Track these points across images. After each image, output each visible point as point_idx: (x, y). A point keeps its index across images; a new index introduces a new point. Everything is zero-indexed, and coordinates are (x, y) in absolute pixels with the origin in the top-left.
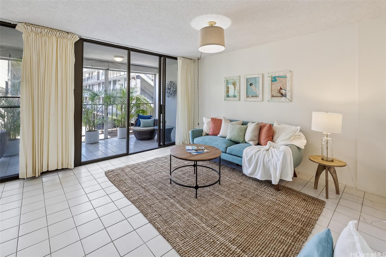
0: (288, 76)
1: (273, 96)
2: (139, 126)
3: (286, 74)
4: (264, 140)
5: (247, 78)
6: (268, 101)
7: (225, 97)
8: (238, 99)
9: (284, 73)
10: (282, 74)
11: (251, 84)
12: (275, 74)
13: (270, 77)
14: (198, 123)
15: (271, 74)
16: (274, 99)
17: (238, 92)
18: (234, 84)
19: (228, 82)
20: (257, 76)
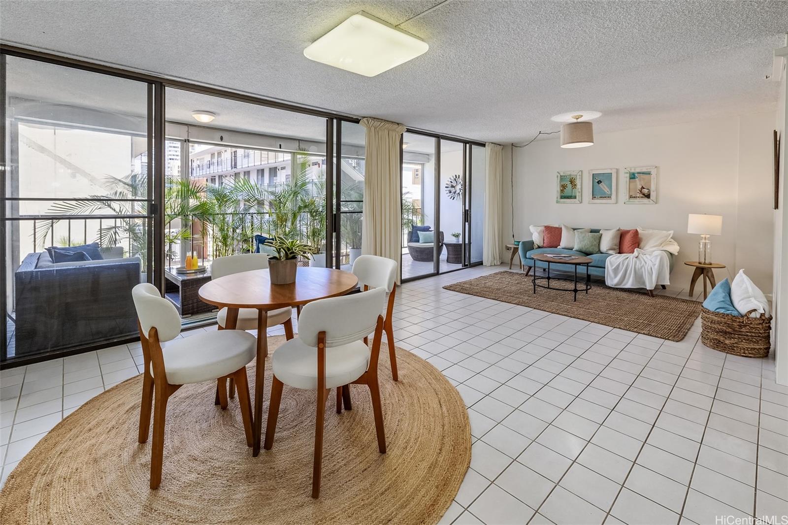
0: (654, 172)
1: (631, 197)
2: (418, 241)
3: (650, 170)
4: (628, 248)
5: (593, 174)
6: (625, 203)
7: (557, 198)
8: (579, 201)
9: (647, 169)
10: (644, 170)
11: (599, 182)
12: (635, 170)
13: (627, 173)
14: (513, 235)
15: (629, 169)
16: (632, 200)
17: (579, 192)
18: (572, 182)
19: (562, 178)
20: (609, 171)
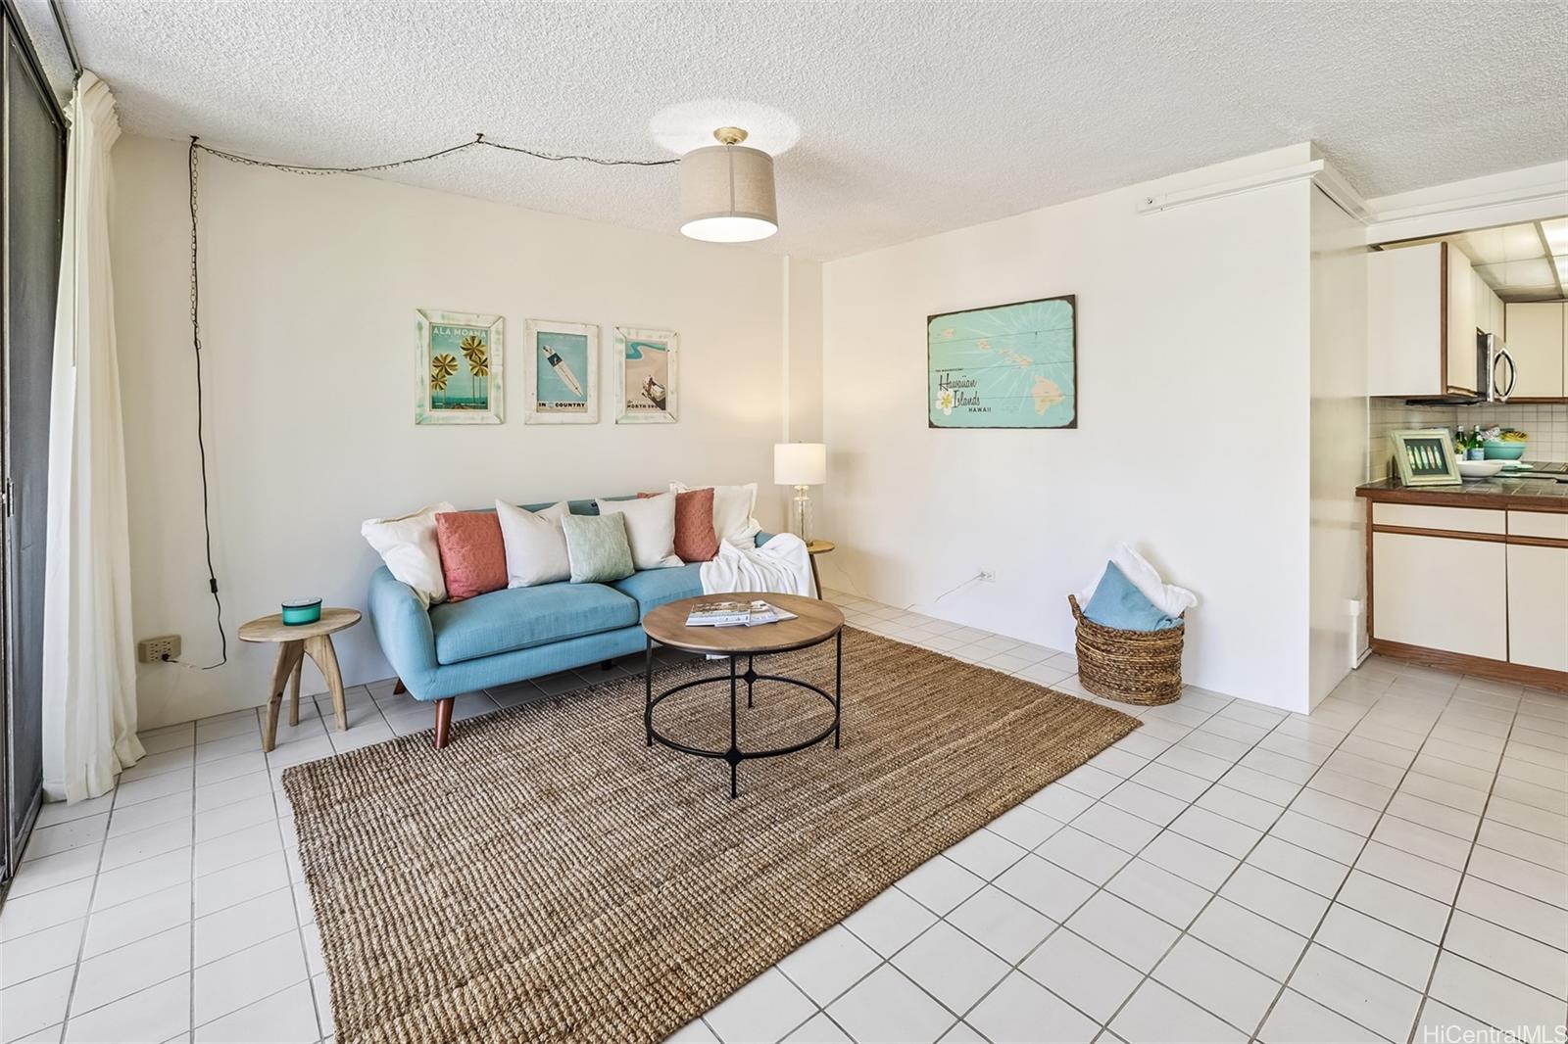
0: (671, 345)
1: (629, 405)
3: (665, 340)
5: (538, 334)
6: (617, 423)
7: (421, 406)
8: (498, 416)
9: (660, 337)
10: (655, 338)
11: (554, 359)
12: (637, 335)
13: (622, 341)
14: (213, 582)
15: (624, 331)
16: (633, 413)
17: (498, 387)
18: (474, 350)
19: (437, 334)
20: (579, 330)
